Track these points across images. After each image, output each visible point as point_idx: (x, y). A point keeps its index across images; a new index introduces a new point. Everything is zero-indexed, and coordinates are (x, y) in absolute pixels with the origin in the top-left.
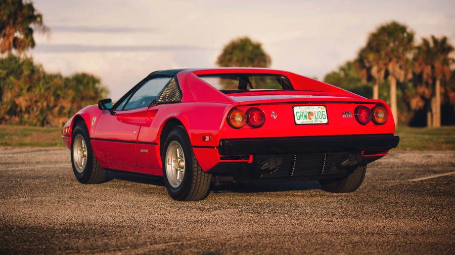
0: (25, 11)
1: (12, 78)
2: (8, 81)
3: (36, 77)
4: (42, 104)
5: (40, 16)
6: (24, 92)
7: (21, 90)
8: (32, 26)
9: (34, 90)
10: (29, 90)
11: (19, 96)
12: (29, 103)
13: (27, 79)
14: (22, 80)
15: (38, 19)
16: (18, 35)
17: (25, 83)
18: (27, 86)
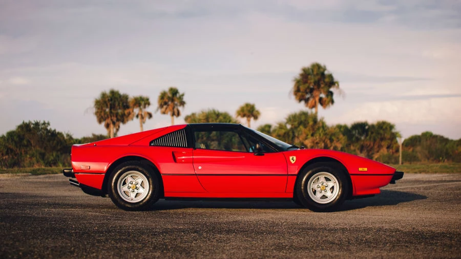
0: (327, 80)
1: (301, 127)
2: (299, 129)
3: (316, 127)
4: (321, 145)
5: (337, 82)
6: (309, 136)
7: (307, 135)
8: (332, 89)
9: (315, 135)
10: (312, 135)
11: (306, 139)
12: (312, 145)
13: (311, 128)
14: (308, 129)
15: (336, 85)
16: (323, 95)
17: (309, 130)
18: (311, 132)
